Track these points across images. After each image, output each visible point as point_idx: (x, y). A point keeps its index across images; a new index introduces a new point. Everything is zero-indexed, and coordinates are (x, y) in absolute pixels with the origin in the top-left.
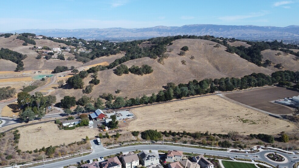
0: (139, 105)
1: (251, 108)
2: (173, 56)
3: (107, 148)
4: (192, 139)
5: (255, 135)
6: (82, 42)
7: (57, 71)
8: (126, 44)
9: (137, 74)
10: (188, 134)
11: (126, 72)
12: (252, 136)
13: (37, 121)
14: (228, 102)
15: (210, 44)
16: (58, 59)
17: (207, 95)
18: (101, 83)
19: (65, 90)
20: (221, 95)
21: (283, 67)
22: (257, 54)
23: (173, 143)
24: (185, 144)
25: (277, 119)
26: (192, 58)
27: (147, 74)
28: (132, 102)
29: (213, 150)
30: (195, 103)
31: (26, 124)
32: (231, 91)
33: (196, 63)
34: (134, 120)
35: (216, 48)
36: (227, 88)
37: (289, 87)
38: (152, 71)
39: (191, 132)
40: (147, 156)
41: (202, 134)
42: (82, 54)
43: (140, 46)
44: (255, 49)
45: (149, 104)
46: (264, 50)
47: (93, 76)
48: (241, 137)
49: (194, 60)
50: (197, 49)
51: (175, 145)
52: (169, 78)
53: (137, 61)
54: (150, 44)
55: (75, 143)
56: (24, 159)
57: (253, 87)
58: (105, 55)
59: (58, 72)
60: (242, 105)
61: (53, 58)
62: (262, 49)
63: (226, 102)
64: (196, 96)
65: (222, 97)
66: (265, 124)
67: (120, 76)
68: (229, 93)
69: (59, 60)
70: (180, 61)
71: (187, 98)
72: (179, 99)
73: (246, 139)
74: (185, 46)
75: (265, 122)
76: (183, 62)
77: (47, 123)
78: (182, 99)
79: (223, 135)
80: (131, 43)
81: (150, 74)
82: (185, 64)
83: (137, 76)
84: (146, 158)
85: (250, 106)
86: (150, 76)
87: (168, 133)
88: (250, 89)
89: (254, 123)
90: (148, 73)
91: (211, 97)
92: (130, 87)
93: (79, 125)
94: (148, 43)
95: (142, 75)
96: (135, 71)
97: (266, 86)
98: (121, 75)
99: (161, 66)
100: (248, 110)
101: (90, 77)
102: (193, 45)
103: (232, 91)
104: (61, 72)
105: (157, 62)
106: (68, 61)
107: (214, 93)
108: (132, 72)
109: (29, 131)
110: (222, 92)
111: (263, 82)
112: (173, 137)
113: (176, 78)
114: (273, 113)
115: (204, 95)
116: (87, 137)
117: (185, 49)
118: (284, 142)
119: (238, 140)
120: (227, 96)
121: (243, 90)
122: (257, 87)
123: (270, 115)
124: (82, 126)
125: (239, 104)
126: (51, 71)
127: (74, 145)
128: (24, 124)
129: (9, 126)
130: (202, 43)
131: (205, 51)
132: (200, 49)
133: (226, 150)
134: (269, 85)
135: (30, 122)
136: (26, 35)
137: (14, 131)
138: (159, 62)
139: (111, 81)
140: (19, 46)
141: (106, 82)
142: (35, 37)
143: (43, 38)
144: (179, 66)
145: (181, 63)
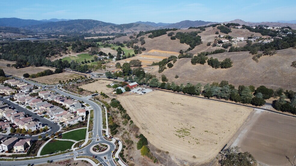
11: (202, 62)
18: (172, 68)
20: (261, 111)
45: (176, 92)
61: (218, 46)
64: (229, 101)
67: (194, 65)
71: (217, 100)
72: (206, 98)
95: (217, 68)
99: (252, 63)
115: (241, 104)
136: (228, 25)
137: (97, 80)
138: (254, 58)
139: (182, 67)
140: (212, 34)
141: (178, 67)
142: (236, 27)
143: (242, 28)
144: (280, 68)
145: (291, 64)
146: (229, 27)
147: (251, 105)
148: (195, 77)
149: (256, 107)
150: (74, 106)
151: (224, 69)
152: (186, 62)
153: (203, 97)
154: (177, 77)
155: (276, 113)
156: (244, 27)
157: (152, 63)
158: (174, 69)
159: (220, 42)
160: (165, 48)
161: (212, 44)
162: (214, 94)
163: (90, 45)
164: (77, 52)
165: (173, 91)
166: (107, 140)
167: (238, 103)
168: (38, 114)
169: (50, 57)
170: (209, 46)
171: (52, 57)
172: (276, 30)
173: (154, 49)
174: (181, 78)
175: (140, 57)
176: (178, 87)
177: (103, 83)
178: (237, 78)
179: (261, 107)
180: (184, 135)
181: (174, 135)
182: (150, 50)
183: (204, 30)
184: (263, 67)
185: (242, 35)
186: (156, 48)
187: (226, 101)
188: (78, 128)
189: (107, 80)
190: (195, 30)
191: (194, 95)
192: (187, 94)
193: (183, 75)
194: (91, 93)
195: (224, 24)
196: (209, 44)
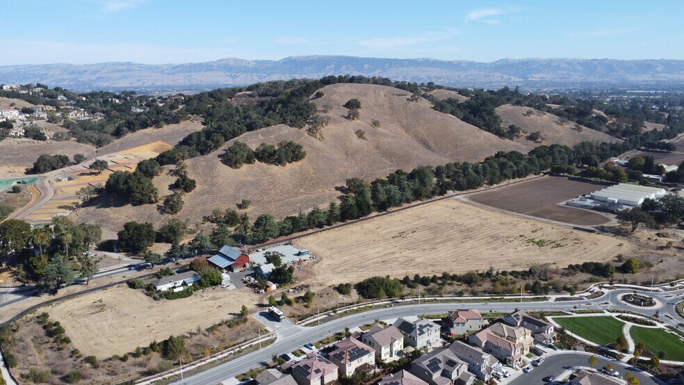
0: (306, 230)
1: (534, 219)
2: (335, 122)
3: (306, 325)
4: (464, 287)
5: (577, 266)
6: (65, 95)
7: (42, 168)
8: (200, 97)
9: (272, 163)
10: (454, 278)
11: (249, 160)
12: (573, 269)
13: (78, 288)
14: (483, 211)
15: (398, 95)
16: (27, 139)
17: (433, 199)
18: (198, 188)
19: (107, 210)
20: (460, 197)
21: (543, 139)
22: (488, 114)
23: (437, 298)
24: (460, 296)
25: (593, 234)
26: (376, 124)
27: (294, 163)
28: (293, 224)
29: (521, 303)
30: (419, 218)
31: (52, 297)
32: (475, 189)
33: (385, 135)
34: (318, 262)
35: (413, 103)
36: (468, 184)
37: (573, 176)
38: (304, 154)
39: (458, 273)
40: (418, 327)
41: (481, 275)
42: (84, 125)
43: (234, 102)
44: (482, 105)
45: (326, 227)
46: (499, 105)
47: (176, 173)
48: (556, 272)
49: (380, 129)
50: (376, 106)
51: (442, 301)
52: (342, 170)
53: (263, 135)
54: (254, 97)
55: (220, 325)
56: (116, 375)
57: (509, 179)
58: (151, 126)
59: (44, 171)
60: (513, 215)
61: (15, 137)
62: (497, 104)
63: (478, 211)
65: (466, 203)
66: (577, 245)
67: (237, 170)
68: (472, 192)
69: (32, 140)
70: (353, 132)
71: (398, 209)
72: (384, 213)
73: (563, 274)
74: (353, 100)
75: (576, 241)
76: (360, 134)
77: (110, 289)
78: (390, 212)
79: (522, 272)
80: (211, 95)
81: (299, 163)
82: (364, 138)
83: (274, 169)
84: (418, 332)
85: (529, 215)
86: (301, 167)
87: (412, 281)
88: (505, 183)
89: (558, 245)
90: (296, 161)
91: (443, 203)
92: (267, 194)
93: (199, 285)
94: (250, 95)
95: (283, 165)
96: (268, 156)
97: (531, 176)
98: (239, 168)
99: (317, 143)
100: (531, 222)
101: (167, 174)
102: (364, 98)
103: (478, 190)
104: (54, 169)
105: (306, 134)
106: (54, 142)
107: (446, 195)
108: (261, 159)
109: (76, 312)
110: (459, 192)
111: (525, 168)
112: (425, 287)
113: (356, 168)
114: (577, 224)
116: (244, 308)
117: (353, 105)
118: (633, 273)
119: (551, 278)
120: (473, 199)
121: (495, 185)
122: (517, 179)
123: (575, 228)
124: (207, 287)
125: (505, 213)
126: (23, 170)
127: (219, 328)
128: (45, 297)
129: (7, 307)
130: (382, 93)
131: (392, 108)
132: (381, 106)
133: (545, 299)
134: (535, 174)
135: (61, 292)
138: (310, 135)
139: (220, 181)
144: (353, 143)
145: (357, 136)
150: (430, 326)
152: (212, 167)
153: (377, 213)
154: (245, 205)
159: (6, 125)
165: (318, 229)
192: (348, 221)
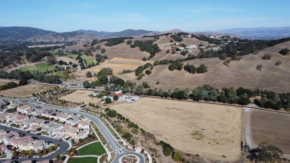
2: (252, 59)
3: (79, 111)
5: (163, 143)
11: (179, 69)
12: (160, 143)
18: (151, 74)
20: (249, 109)
23: (107, 122)
26: (278, 63)
28: (149, 92)
32: (277, 110)
38: (206, 71)
49: (280, 66)
64: (217, 102)
65: (243, 112)
67: (171, 71)
72: (195, 101)
74: (284, 49)
76: (259, 67)
82: (260, 70)
87: (120, 116)
89: (198, 139)
92: (172, 82)
95: (194, 73)
108: (185, 69)
115: (229, 104)
133: (119, 139)
136: (179, 34)
137: (75, 91)
138: (224, 63)
139: (161, 74)
140: (167, 42)
141: (156, 74)
142: (186, 36)
143: (192, 36)
144: (248, 71)
145: (256, 68)
146: (180, 35)
147: (238, 105)
148: (175, 82)
149: (242, 106)
150: (72, 119)
151: (201, 74)
152: (163, 69)
153: (192, 100)
154: (158, 83)
155: (262, 110)
156: (193, 36)
157: (122, 71)
158: (153, 76)
159: (178, 50)
160: (126, 56)
161: (170, 52)
162: (203, 97)
163: (46, 53)
164: (34, 62)
165: (160, 97)
166: (130, 151)
167: (226, 104)
168: (31, 132)
169: (3, 68)
170: (168, 53)
171: (5, 67)
172: (218, 39)
173: (116, 57)
174: (161, 84)
175: (105, 65)
176: (166, 93)
177: (83, 93)
178: (214, 82)
179: (247, 106)
180: (201, 138)
181: (191, 138)
182: (112, 58)
183: (158, 39)
184: (234, 71)
185: (193, 43)
186: (118, 56)
187: (215, 103)
188: (90, 142)
189: (85, 90)
190: (150, 39)
191: (183, 100)
192: (175, 99)
193: (163, 81)
194: (77, 104)
195: (176, 34)
196: (168, 52)
